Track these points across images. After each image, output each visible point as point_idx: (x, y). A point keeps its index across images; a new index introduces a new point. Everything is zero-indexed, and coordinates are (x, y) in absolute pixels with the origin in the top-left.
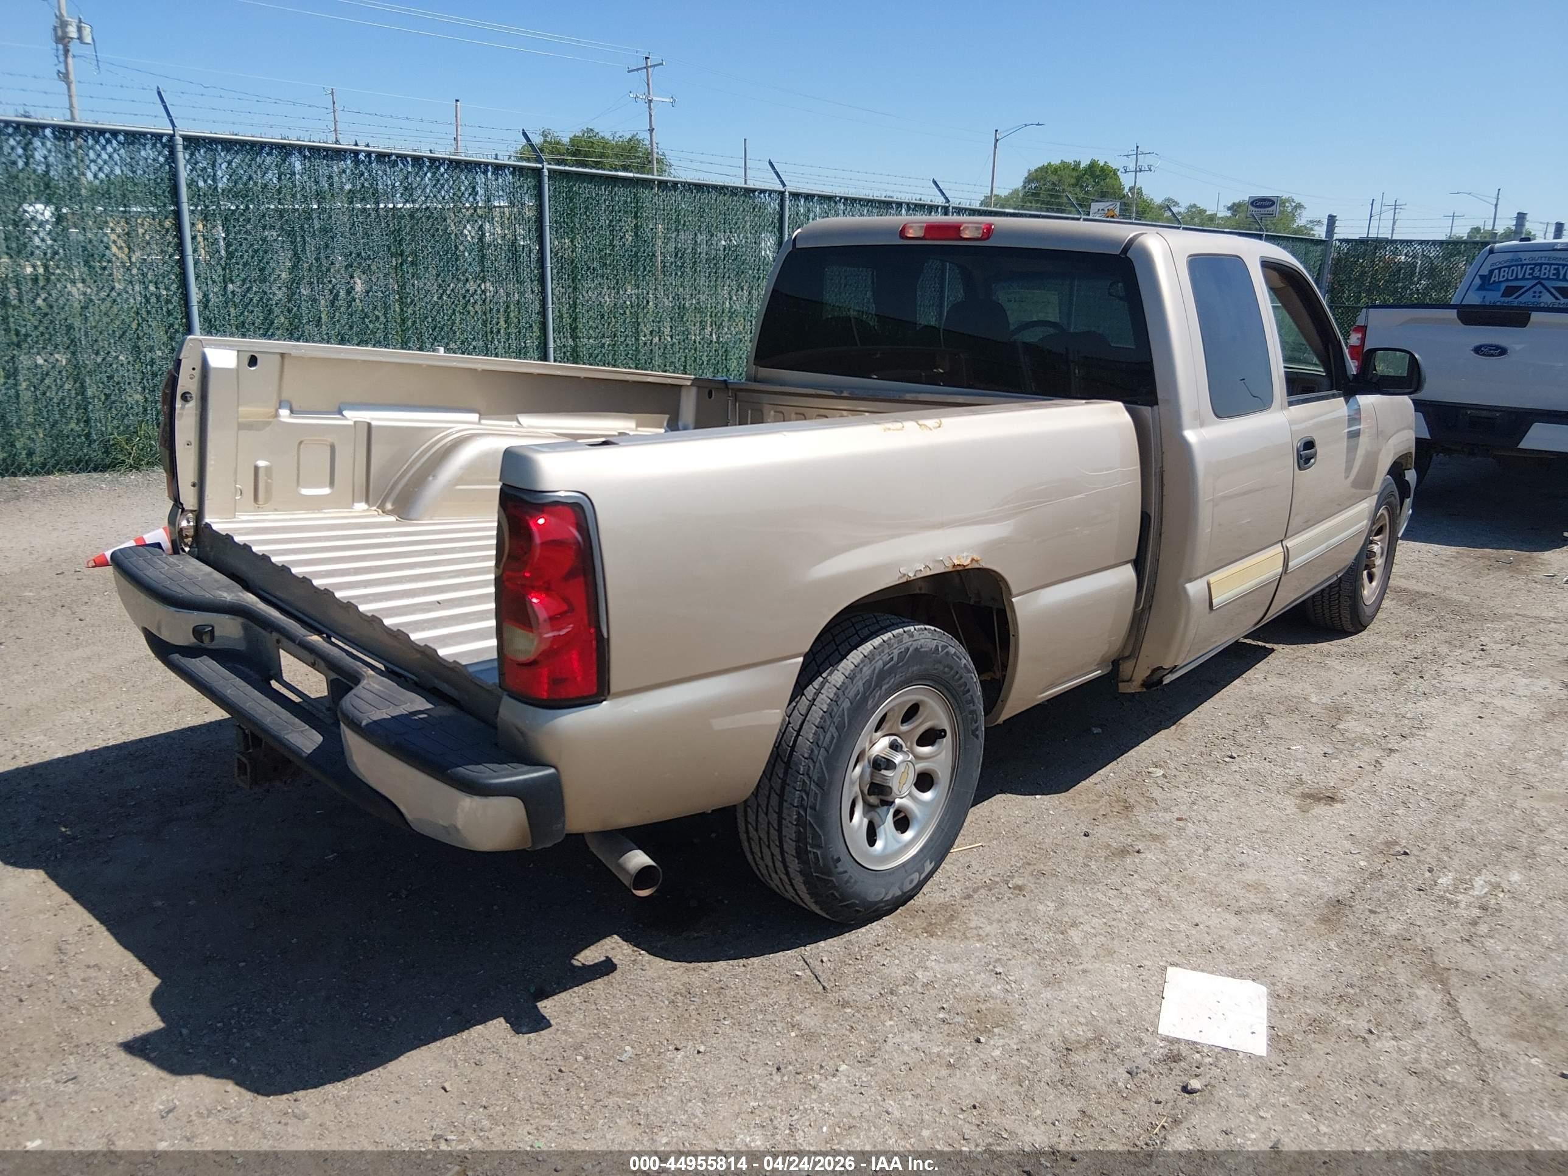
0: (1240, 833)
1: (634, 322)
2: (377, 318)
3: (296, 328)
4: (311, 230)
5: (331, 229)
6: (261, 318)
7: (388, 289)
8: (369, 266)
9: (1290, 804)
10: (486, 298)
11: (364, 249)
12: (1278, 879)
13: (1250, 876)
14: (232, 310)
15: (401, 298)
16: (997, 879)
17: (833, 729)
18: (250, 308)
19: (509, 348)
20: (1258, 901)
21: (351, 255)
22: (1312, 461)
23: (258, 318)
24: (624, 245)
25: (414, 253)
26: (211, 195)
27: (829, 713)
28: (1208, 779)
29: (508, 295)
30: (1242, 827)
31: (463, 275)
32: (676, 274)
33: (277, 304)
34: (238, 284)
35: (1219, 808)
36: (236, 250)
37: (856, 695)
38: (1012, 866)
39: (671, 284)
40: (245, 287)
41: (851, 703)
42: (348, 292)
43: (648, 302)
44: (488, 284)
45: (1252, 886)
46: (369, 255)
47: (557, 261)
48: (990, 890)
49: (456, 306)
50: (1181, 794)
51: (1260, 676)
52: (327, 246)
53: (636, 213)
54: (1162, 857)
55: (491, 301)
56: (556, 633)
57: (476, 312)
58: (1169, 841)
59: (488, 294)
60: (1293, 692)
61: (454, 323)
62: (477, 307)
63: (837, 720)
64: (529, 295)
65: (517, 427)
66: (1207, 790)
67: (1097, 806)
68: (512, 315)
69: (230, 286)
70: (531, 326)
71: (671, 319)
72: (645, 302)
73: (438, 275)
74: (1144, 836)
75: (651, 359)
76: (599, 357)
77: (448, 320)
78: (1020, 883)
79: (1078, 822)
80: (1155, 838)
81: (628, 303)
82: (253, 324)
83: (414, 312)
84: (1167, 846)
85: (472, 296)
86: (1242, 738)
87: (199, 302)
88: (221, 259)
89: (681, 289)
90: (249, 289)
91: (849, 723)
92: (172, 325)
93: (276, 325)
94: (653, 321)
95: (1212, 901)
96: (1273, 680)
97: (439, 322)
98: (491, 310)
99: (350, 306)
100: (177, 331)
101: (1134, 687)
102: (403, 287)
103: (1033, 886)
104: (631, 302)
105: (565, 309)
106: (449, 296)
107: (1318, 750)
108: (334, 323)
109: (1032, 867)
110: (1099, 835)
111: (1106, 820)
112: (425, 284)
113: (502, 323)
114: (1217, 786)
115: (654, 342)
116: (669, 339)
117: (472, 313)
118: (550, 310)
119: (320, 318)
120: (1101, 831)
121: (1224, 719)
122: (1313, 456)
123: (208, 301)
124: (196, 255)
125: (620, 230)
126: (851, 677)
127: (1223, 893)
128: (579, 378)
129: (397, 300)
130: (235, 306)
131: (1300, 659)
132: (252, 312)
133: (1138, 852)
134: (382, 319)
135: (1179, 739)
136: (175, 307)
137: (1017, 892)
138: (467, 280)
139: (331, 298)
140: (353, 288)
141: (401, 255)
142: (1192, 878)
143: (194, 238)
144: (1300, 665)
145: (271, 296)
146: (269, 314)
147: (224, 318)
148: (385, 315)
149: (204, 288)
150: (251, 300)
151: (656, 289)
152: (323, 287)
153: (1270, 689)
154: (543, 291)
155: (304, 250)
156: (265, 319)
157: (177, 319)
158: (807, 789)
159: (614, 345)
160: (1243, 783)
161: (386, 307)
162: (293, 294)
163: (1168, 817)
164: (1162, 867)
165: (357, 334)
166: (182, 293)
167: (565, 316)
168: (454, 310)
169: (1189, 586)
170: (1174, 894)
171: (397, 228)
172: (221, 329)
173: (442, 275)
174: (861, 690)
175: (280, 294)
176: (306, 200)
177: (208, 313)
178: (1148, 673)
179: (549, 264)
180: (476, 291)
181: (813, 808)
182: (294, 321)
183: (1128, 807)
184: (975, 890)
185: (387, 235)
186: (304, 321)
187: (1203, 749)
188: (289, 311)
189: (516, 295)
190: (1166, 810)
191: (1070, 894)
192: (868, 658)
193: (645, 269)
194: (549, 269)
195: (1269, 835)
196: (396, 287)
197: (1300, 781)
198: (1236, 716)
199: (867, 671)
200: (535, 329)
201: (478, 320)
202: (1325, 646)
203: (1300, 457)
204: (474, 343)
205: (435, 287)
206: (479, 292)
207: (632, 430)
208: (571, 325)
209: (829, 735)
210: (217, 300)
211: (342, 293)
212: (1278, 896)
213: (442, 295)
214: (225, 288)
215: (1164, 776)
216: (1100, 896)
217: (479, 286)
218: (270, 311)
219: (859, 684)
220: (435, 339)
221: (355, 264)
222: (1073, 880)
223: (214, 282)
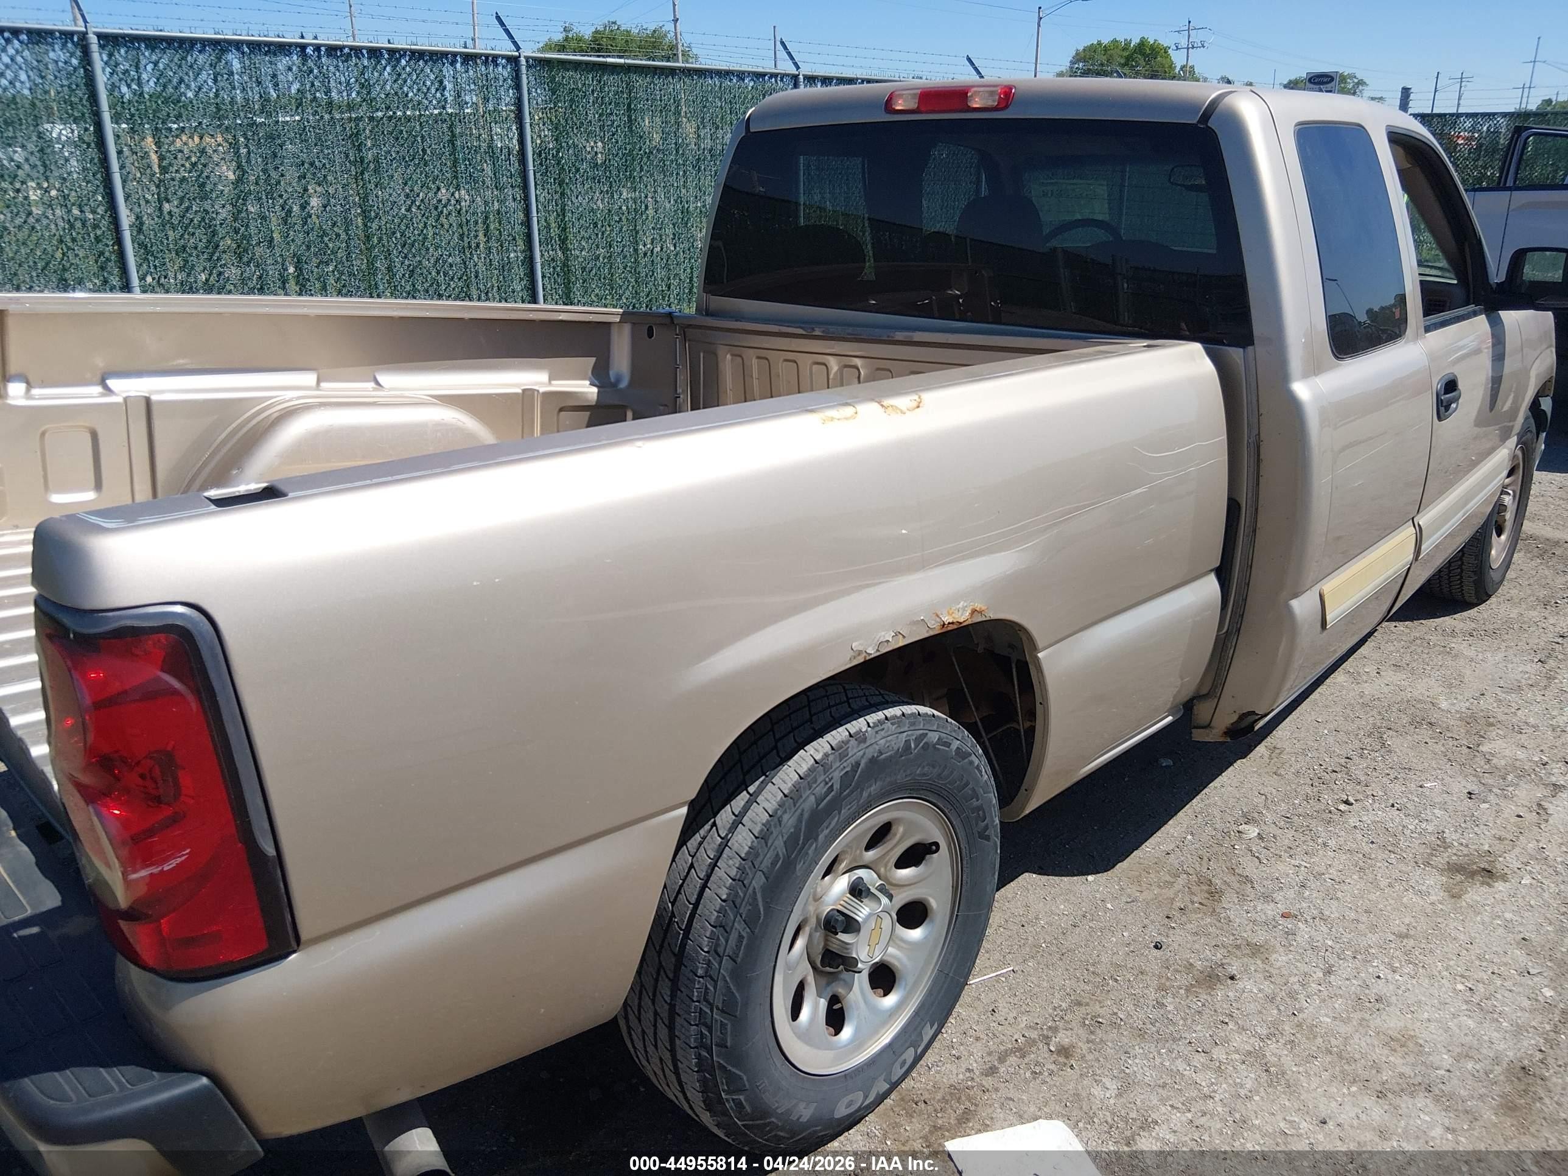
0: (1373, 939)
1: (631, 231)
2: (337, 235)
3: (246, 251)
4: (256, 138)
5: (279, 136)
6: (204, 241)
7: (348, 203)
8: (325, 176)
9: (1433, 882)
10: (461, 209)
11: (318, 157)
12: (1432, 1026)
13: (1392, 1021)
14: (170, 233)
15: (364, 212)
16: (1034, 1035)
17: (739, 926)
18: (191, 230)
19: (491, 265)
20: (1407, 1071)
21: (303, 165)
22: (1454, 406)
23: (200, 241)
24: (617, 142)
25: (376, 160)
26: (137, 102)
27: (732, 901)
28: (1320, 841)
29: (486, 203)
30: (1373, 928)
31: (434, 183)
32: (678, 174)
33: (221, 224)
34: (176, 203)
35: (1339, 894)
36: (170, 165)
37: (774, 864)
38: (1055, 1009)
39: (673, 185)
40: (183, 207)
41: (767, 878)
42: (303, 207)
43: (647, 207)
44: (463, 192)
45: (1398, 1040)
46: (324, 165)
47: (541, 164)
48: (1023, 1056)
49: (427, 218)
50: (1284, 867)
51: (1371, 669)
52: (275, 155)
53: (629, 105)
54: (1268, 987)
55: (467, 212)
56: (155, 870)
57: (451, 225)
58: (1274, 956)
59: (463, 204)
60: (1416, 693)
61: (425, 238)
62: (452, 218)
63: (744, 910)
64: (511, 204)
65: (374, 390)
66: (1319, 861)
67: (1170, 893)
68: (492, 227)
69: (167, 207)
70: (514, 239)
71: (674, 225)
72: (643, 207)
73: (406, 184)
74: (1238, 947)
75: (653, 272)
76: (594, 271)
77: (419, 235)
78: (1066, 1042)
79: (1146, 922)
80: (1256, 950)
81: (624, 208)
82: (196, 248)
83: (380, 227)
84: (1271, 966)
85: (445, 206)
86: (1358, 768)
87: (130, 226)
88: (154, 175)
89: (684, 191)
90: (188, 209)
91: (767, 908)
92: (102, 253)
93: (221, 248)
94: (653, 228)
95: (1342, 1072)
96: (1389, 675)
97: (409, 238)
98: (468, 221)
99: (305, 223)
100: (108, 260)
101: (1214, 735)
102: (365, 198)
103: (1085, 1047)
104: (627, 207)
105: (552, 218)
106: (419, 208)
107: (1461, 785)
108: (288, 243)
109: (1083, 1009)
110: (1176, 946)
111: (1184, 919)
112: (390, 195)
113: (481, 234)
114: (1332, 854)
115: (655, 252)
116: (673, 248)
117: (446, 226)
118: (535, 219)
119: (272, 238)
120: (1178, 939)
121: (1331, 740)
122: (1456, 400)
123: (142, 224)
124: (124, 172)
125: (612, 125)
126: (763, 837)
127: (1357, 1056)
128: (462, 319)
129: (359, 214)
130: (174, 229)
131: (1418, 642)
132: (193, 234)
133: (1232, 978)
134: (343, 236)
135: (1275, 773)
136: (104, 232)
137: (1062, 1059)
138: (439, 189)
139: (284, 215)
140: (307, 203)
141: (362, 162)
142: (1312, 1027)
143: (120, 152)
144: (1419, 650)
145: (214, 216)
146: (214, 236)
147: (162, 242)
148: (346, 231)
149: (137, 210)
150: (192, 220)
151: (655, 192)
152: (273, 203)
153: (1386, 690)
154: (526, 198)
155: (248, 161)
156: (209, 242)
157: (107, 246)
158: (708, 1021)
159: (610, 257)
160: (1366, 848)
161: (348, 223)
162: (239, 212)
163: (1270, 910)
164: (1267, 1005)
165: (315, 255)
166: (111, 215)
167: (553, 225)
168: (425, 224)
169: (1295, 603)
170: (1288, 1061)
171: (355, 131)
172: (159, 255)
173: (410, 183)
174: (782, 851)
175: (224, 213)
176: (248, 103)
177: (142, 237)
178: (1235, 718)
179: (531, 167)
180: (449, 200)
181: (722, 1045)
182: (242, 243)
183: (1214, 894)
184: (1002, 1059)
185: (343, 140)
186: (254, 243)
187: (1309, 790)
188: (237, 231)
189: (496, 204)
190: (1267, 898)
191: (1137, 1066)
192: (792, 797)
193: (642, 170)
194: (531, 173)
195: (1411, 942)
196: (357, 199)
197: (1445, 845)
198: (1347, 733)
199: (789, 820)
200: (520, 242)
201: (453, 232)
202: (1447, 622)
203: (1439, 402)
204: (450, 260)
205: (402, 197)
206: (453, 202)
207: (541, 384)
208: (560, 236)
209: (734, 936)
210: (152, 222)
211: (296, 209)
212: (1434, 1059)
213: (410, 207)
214: (160, 209)
215: (1260, 837)
216: (1180, 1065)
217: (453, 194)
218: (214, 233)
219: (778, 844)
220: (405, 257)
221: (309, 175)
222: (1141, 1034)
223: (147, 202)
